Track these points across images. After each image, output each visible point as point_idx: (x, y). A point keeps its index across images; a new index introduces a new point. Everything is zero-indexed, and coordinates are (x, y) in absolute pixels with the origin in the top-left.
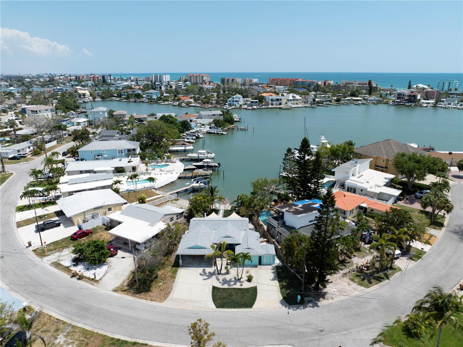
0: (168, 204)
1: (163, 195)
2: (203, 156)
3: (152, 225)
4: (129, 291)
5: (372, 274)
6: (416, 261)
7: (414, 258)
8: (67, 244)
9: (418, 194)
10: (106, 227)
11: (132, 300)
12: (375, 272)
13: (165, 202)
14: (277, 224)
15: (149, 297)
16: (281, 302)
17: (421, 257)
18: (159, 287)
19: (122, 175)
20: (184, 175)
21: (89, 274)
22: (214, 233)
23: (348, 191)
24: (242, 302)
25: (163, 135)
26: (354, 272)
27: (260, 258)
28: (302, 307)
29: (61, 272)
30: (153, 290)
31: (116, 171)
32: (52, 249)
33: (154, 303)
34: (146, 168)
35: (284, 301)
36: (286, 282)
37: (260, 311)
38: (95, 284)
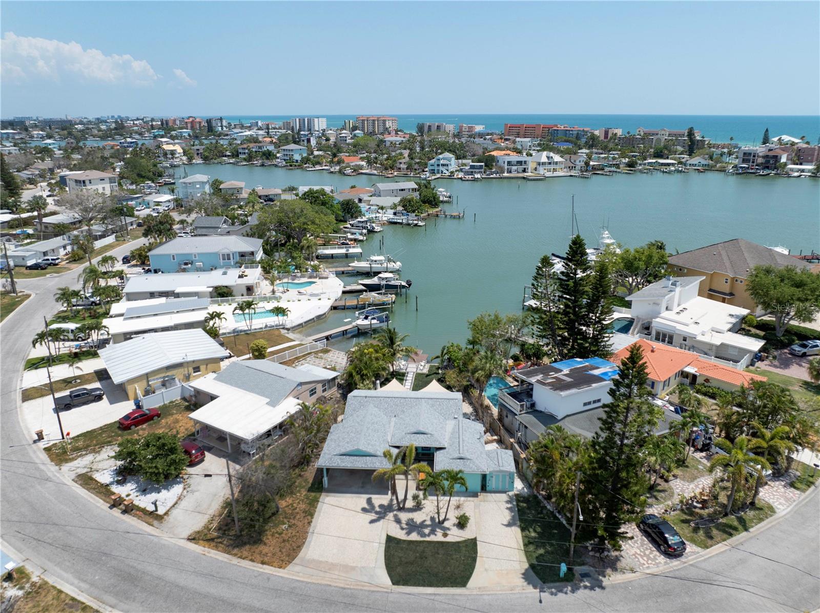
0: (308, 359)
1: (302, 341)
2: (380, 266)
3: (273, 403)
4: (219, 540)
5: (712, 518)
6: (804, 491)
7: (798, 485)
8: (112, 437)
9: (796, 348)
10: (187, 404)
11: (226, 560)
12: (720, 513)
13: (304, 356)
14: (519, 408)
15: (258, 556)
16: (526, 576)
17: (813, 483)
18: (280, 534)
19: (227, 301)
20: (341, 303)
21: (145, 502)
22: (392, 424)
23: (657, 339)
24: (445, 572)
25: (305, 226)
26: (675, 512)
27: (484, 477)
28: (570, 588)
29: (93, 496)
30: (267, 541)
31: (215, 294)
32: (81, 446)
33: (267, 569)
34: (271, 288)
35: (532, 573)
36: (535, 531)
37: (481, 595)
38: (155, 523)
